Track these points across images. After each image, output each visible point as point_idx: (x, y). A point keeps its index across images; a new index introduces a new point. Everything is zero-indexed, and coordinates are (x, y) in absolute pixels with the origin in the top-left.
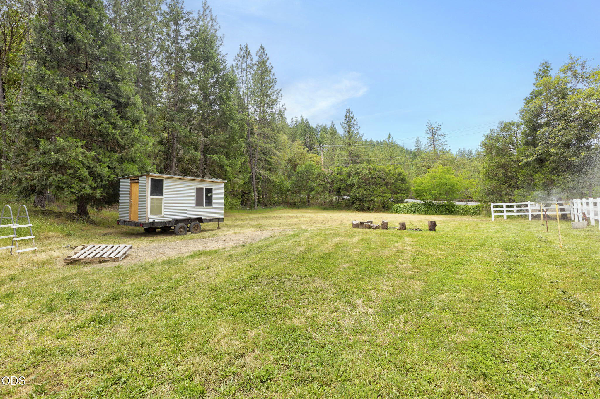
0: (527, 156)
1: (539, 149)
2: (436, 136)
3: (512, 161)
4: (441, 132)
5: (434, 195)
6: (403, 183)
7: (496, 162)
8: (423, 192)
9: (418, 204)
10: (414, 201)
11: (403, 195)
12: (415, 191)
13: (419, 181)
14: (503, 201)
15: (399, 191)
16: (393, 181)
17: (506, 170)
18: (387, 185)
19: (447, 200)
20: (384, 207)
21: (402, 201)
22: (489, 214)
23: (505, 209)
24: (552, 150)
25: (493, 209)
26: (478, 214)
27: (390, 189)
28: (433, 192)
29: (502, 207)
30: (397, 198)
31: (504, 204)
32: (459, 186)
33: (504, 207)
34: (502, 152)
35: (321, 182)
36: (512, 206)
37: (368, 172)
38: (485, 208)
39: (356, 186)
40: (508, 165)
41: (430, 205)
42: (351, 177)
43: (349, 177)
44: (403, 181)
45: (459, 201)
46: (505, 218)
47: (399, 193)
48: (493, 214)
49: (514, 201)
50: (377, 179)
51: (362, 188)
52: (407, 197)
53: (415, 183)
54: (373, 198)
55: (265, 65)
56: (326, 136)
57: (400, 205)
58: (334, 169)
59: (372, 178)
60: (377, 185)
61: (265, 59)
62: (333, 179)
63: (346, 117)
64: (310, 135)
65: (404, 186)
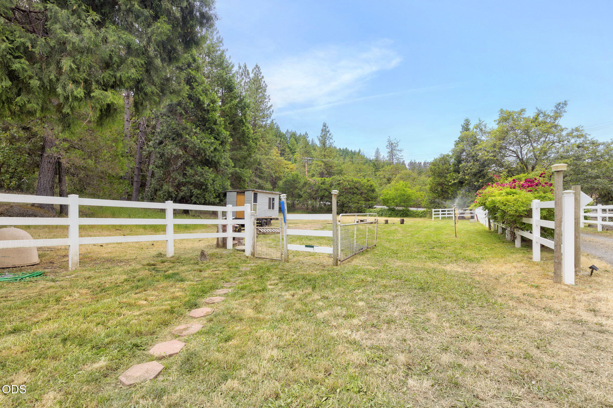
0: (454, 180)
1: (460, 175)
2: (395, 151)
3: (446, 181)
4: (398, 148)
5: (396, 202)
6: (373, 193)
7: (437, 182)
8: (388, 200)
9: (385, 210)
10: (381, 207)
11: (373, 202)
12: (383, 199)
13: (386, 192)
14: (440, 208)
15: (371, 199)
16: (366, 191)
17: (443, 187)
18: (361, 194)
19: (404, 207)
20: (358, 212)
21: (371, 207)
22: (431, 217)
23: (440, 213)
24: (467, 177)
25: (433, 213)
26: (424, 217)
27: (364, 197)
28: (396, 201)
29: (439, 211)
30: (369, 205)
31: (440, 210)
32: (413, 197)
33: (440, 211)
34: (440, 175)
35: (308, 190)
36: (445, 211)
37: (348, 184)
38: (428, 213)
40: (444, 183)
41: (393, 210)
44: (373, 191)
45: (411, 207)
46: (440, 218)
47: (369, 201)
48: (433, 216)
49: (446, 208)
50: (354, 189)
51: (342, 196)
52: (376, 204)
53: (383, 194)
54: (350, 204)
55: (260, 83)
56: (295, 142)
57: (371, 210)
58: (318, 179)
59: (350, 188)
60: (354, 194)
61: (260, 77)
62: (317, 188)
63: (322, 130)
64: (281, 141)
65: (374, 195)
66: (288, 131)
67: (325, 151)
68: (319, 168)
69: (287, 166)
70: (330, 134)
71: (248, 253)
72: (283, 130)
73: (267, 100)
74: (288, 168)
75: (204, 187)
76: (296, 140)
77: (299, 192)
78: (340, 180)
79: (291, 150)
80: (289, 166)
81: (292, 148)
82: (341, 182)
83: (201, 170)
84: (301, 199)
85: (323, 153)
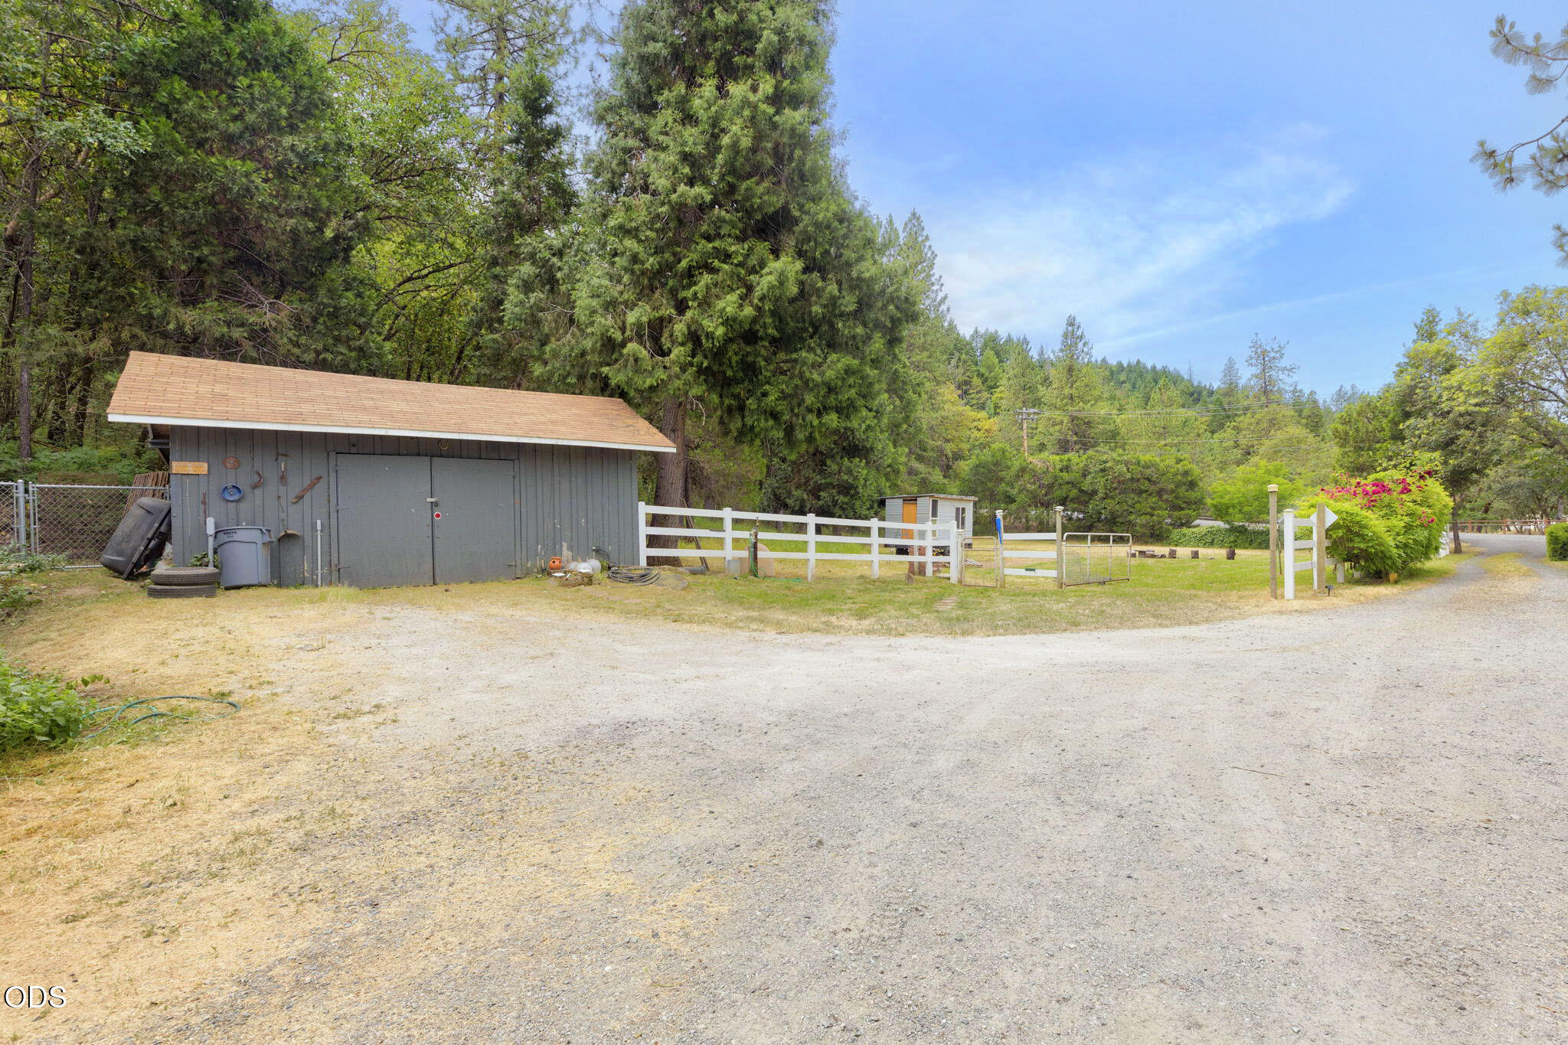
2: (1273, 372)
5: (1249, 513)
6: (1192, 489)
8: (1228, 508)
9: (1219, 530)
10: (1211, 523)
11: (1190, 512)
12: (1215, 506)
13: (1221, 489)
15: (1184, 505)
16: (1172, 486)
18: (1160, 493)
20: (1152, 536)
21: (1187, 524)
27: (1167, 500)
28: (1246, 509)
30: (1180, 519)
34: (1361, 445)
35: (1028, 486)
37: (1125, 469)
39: (1101, 495)
41: (1240, 532)
42: (1089, 477)
43: (1084, 476)
44: (1192, 485)
47: (1182, 509)
50: (1142, 481)
51: (1112, 498)
52: (1198, 517)
53: (1215, 493)
54: (1132, 517)
55: (921, 252)
56: (996, 361)
57: (1185, 530)
58: (1055, 460)
59: (1132, 479)
60: (1141, 492)
61: (920, 239)
62: (1051, 481)
63: (1065, 336)
64: (959, 359)
65: (1193, 495)
66: (976, 331)
67: (1071, 387)
68: (1057, 428)
69: (976, 424)
70: (1085, 344)
71: (954, 580)
72: (966, 331)
73: (935, 288)
74: (979, 430)
75: (852, 492)
76: (997, 354)
77: (1008, 489)
78: (1106, 462)
79: (985, 381)
80: (980, 425)
81: (987, 374)
82: (1109, 465)
83: (849, 464)
84: (1013, 507)
85: (1067, 391)
